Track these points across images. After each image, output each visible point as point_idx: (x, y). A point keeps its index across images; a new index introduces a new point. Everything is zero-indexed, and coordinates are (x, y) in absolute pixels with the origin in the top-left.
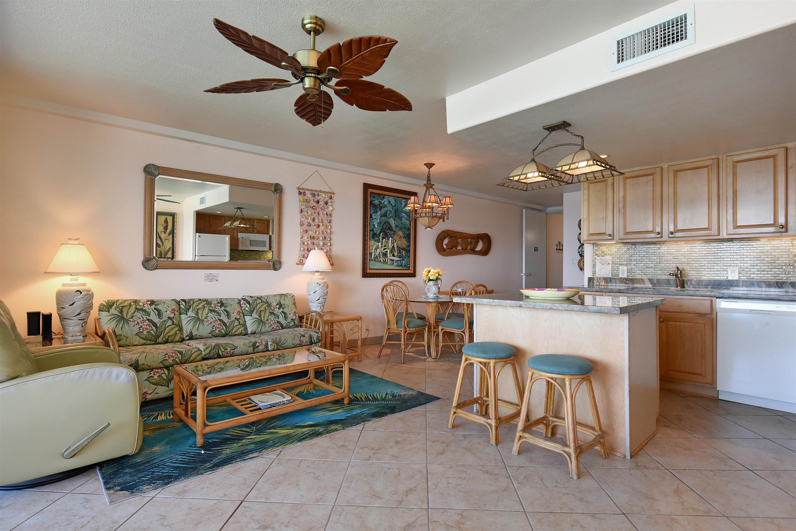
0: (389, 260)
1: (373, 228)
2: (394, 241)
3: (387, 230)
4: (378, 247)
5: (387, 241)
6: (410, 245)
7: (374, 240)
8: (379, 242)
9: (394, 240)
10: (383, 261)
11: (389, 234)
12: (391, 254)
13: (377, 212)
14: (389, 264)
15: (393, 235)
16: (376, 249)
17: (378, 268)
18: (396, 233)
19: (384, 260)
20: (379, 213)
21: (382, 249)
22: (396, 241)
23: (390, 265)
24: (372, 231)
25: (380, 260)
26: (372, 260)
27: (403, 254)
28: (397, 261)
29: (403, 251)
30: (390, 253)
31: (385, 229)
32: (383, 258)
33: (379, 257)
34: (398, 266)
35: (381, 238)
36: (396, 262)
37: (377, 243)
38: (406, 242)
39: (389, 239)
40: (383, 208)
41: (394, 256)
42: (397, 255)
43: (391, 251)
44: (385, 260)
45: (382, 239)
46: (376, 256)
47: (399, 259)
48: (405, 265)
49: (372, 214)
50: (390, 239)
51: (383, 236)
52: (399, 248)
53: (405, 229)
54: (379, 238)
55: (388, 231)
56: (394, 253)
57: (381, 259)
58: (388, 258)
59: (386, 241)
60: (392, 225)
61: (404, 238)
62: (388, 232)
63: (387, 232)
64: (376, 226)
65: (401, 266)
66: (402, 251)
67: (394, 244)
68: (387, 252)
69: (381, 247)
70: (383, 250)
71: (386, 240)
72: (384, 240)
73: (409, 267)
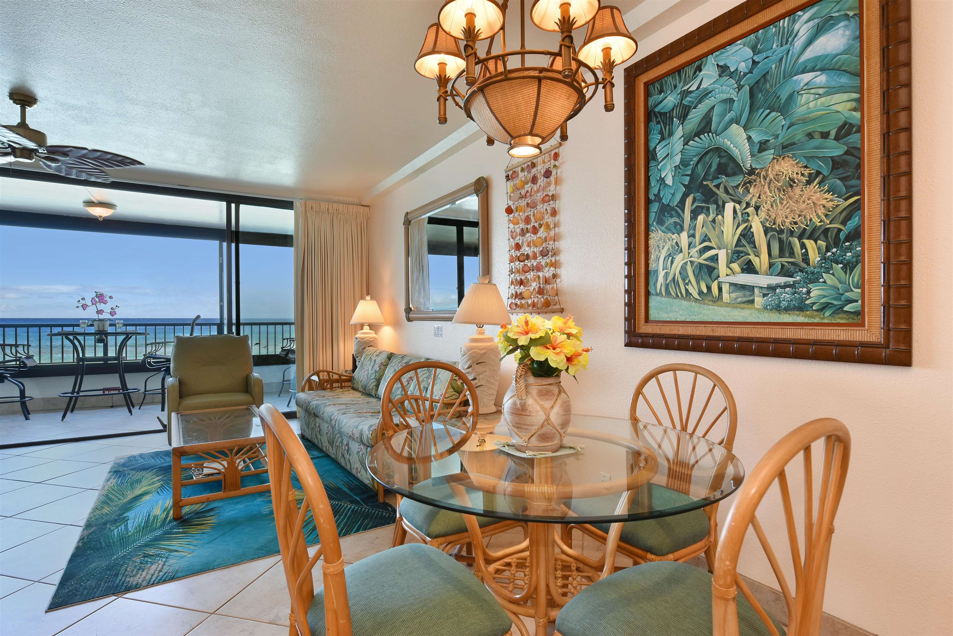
0: (725, 288)
1: (659, 190)
2: (751, 210)
3: (712, 180)
4: (678, 248)
5: (714, 221)
6: (857, 207)
7: (663, 228)
8: (682, 229)
9: (748, 205)
10: (701, 293)
11: (721, 193)
12: (735, 266)
13: (671, 134)
14: (727, 305)
15: (741, 190)
16: (670, 255)
17: (682, 319)
18: (759, 175)
19: (705, 290)
20: (679, 132)
21: (694, 251)
22: (757, 208)
23: (732, 305)
24: (655, 200)
25: (687, 290)
26: (657, 295)
27: (806, 255)
28: (772, 288)
29: (810, 244)
30: (730, 261)
31: (704, 179)
32: (698, 283)
33: (684, 280)
34: (778, 308)
35: (687, 215)
36: (764, 295)
37: (674, 237)
38: (829, 196)
39: (720, 210)
40: (695, 108)
41: (749, 268)
42: (771, 265)
43: (734, 252)
44: (709, 288)
45: (694, 217)
46: (670, 278)
47: (782, 280)
48: (824, 307)
49: (655, 148)
50: (729, 207)
51: (696, 204)
52: (781, 231)
53: (818, 141)
54: (679, 216)
55: (716, 182)
56: (752, 257)
57: (690, 288)
58: (720, 279)
59: (711, 218)
60: (735, 152)
61: (809, 182)
62: (718, 186)
63: (711, 185)
64: (669, 181)
65: (801, 308)
66: (803, 246)
67: (748, 221)
68: (715, 259)
69: (690, 245)
70: (696, 255)
71: (708, 215)
72: (701, 218)
73: (859, 314)
